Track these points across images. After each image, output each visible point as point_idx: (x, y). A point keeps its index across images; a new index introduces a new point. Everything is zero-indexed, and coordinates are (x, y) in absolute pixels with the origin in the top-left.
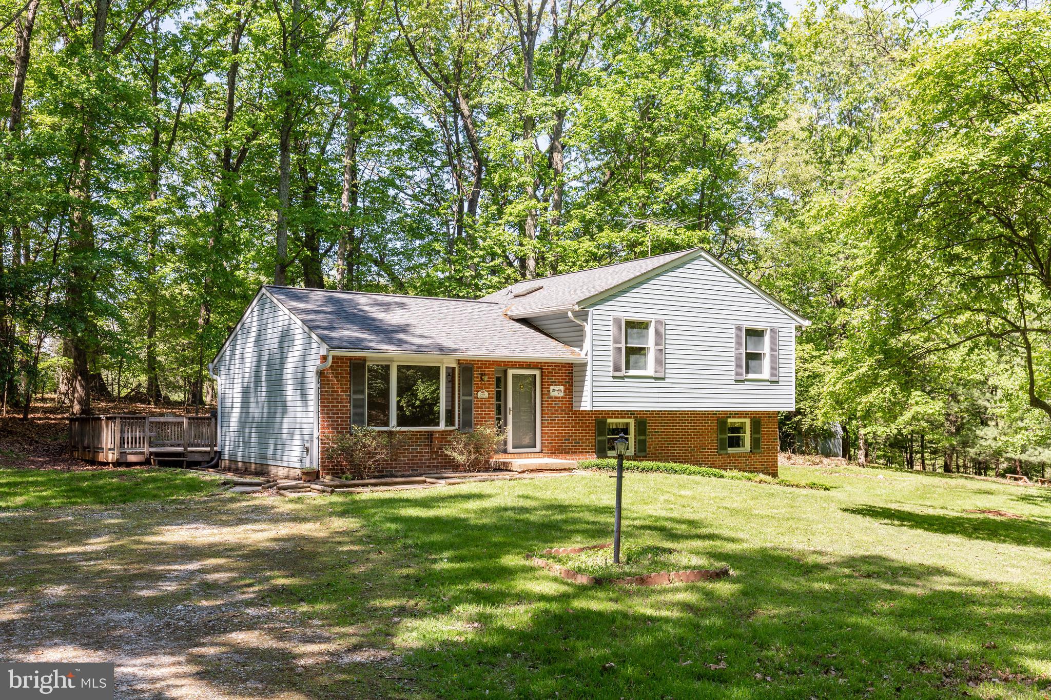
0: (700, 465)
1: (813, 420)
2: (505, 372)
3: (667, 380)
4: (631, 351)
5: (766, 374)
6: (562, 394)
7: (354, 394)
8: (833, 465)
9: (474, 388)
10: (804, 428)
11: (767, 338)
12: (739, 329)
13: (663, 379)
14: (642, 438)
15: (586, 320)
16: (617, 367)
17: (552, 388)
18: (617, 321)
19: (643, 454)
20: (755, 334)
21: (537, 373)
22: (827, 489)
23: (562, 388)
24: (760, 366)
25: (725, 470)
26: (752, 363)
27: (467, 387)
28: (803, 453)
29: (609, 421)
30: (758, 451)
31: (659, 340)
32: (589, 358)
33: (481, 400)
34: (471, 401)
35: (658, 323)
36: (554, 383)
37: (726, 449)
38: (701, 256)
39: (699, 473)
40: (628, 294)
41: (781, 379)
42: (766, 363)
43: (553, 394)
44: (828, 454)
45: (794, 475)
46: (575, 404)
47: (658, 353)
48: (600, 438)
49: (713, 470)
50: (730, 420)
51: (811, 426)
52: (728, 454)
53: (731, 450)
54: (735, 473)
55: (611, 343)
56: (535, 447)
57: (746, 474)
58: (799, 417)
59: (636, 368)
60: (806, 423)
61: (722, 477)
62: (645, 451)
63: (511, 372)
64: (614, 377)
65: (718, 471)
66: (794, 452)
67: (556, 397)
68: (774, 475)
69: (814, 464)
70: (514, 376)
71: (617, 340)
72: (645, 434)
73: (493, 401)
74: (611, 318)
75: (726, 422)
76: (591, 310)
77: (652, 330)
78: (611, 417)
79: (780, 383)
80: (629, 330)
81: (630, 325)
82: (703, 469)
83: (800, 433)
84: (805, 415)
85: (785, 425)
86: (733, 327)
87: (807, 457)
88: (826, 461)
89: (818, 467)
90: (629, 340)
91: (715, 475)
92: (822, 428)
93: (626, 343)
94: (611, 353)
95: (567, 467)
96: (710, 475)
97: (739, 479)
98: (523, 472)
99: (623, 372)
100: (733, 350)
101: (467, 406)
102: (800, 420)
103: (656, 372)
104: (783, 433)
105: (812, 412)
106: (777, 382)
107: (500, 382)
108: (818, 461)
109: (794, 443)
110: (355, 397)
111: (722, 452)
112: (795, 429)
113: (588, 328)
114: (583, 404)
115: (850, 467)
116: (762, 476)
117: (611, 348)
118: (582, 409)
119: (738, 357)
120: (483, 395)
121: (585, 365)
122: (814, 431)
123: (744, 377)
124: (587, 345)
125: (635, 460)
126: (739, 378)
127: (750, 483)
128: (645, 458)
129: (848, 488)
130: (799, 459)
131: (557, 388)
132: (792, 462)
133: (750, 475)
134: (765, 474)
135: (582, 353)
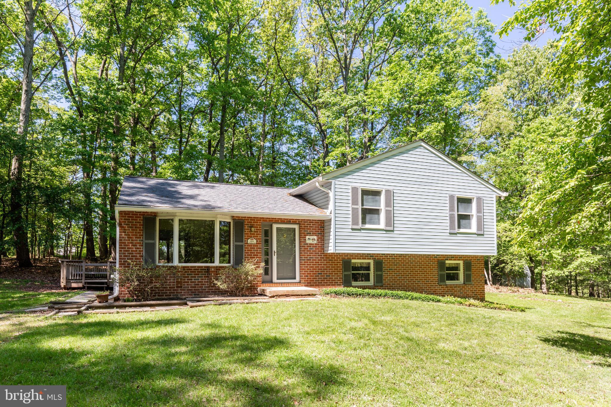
0: (421, 292)
1: (512, 266)
2: (271, 226)
3: (395, 232)
4: (366, 212)
5: (474, 229)
6: (315, 242)
7: (146, 239)
8: (526, 293)
9: (245, 236)
10: (507, 271)
11: (474, 204)
12: (451, 197)
13: (393, 231)
14: (379, 273)
15: (330, 189)
16: (355, 222)
17: (307, 237)
18: (355, 189)
19: (380, 284)
20: (465, 201)
21: (296, 227)
22: (523, 311)
23: (315, 237)
24: (470, 224)
25: (443, 296)
26: (463, 222)
27: (239, 236)
28: (507, 285)
29: (353, 261)
30: (469, 283)
31: (388, 203)
32: (332, 216)
33: (251, 245)
34: (242, 246)
35: (388, 192)
36: (309, 234)
37: (444, 282)
38: (421, 146)
39: (420, 298)
40: (363, 171)
41: (485, 233)
42: (474, 222)
43: (308, 242)
44: (522, 286)
45: (499, 299)
46: (325, 249)
47: (388, 213)
48: (346, 273)
49: (431, 296)
50: (447, 262)
51: (511, 270)
52: (446, 285)
53: (448, 282)
54: (452, 299)
55: (350, 205)
56: (295, 279)
57: (459, 299)
58: (504, 265)
59: (370, 223)
60: (508, 268)
61: (439, 301)
62: (381, 282)
63: (275, 226)
64: (352, 229)
65: (435, 297)
66: (501, 285)
67: (310, 244)
68: (482, 299)
69: (514, 292)
70: (278, 229)
71: (354, 202)
72: (381, 270)
73: (262, 246)
74: (350, 188)
75: (444, 263)
76: (333, 181)
77: (383, 197)
78: (355, 259)
79: (485, 236)
80: (365, 197)
81: (365, 193)
82: (423, 295)
83: (504, 274)
84: (508, 264)
85: (495, 269)
86: (447, 195)
87: (509, 288)
88: (521, 290)
89: (516, 294)
90: (365, 203)
91: (433, 300)
92: (518, 271)
93: (362, 205)
94: (350, 212)
95: (310, 293)
96: (429, 300)
97: (453, 303)
98: (273, 297)
99: (360, 226)
100: (448, 212)
101: (239, 250)
102: (504, 267)
103: (386, 226)
104: (494, 274)
105: (512, 262)
106: (483, 235)
107: (267, 233)
108: (516, 290)
109: (500, 280)
110: (147, 241)
111: (442, 284)
112: (501, 272)
113: (331, 195)
114: (330, 248)
115: (537, 294)
116: (472, 301)
117: (350, 209)
118: (329, 252)
119: (452, 217)
120: (252, 241)
121: (330, 220)
122: (513, 273)
123: (457, 230)
124: (331, 206)
125: (373, 289)
126: (452, 231)
127: (461, 307)
128: (382, 287)
129: (539, 309)
130: (504, 289)
131: (312, 237)
132: (499, 290)
133: (462, 300)
134: (475, 299)
135: (328, 213)
